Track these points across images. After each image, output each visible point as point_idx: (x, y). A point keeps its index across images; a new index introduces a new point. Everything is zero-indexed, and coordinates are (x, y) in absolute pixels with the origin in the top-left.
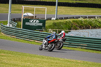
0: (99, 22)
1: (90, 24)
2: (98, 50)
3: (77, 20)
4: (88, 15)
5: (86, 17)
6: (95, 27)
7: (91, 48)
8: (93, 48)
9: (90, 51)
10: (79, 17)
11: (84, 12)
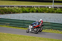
0: (17, 10)
1: (12, 10)
2: (17, 27)
3: (3, 8)
4: (10, 5)
5: (9, 7)
6: (14, 13)
7: (12, 26)
8: (14, 26)
9: (12, 27)
10: (5, 7)
11: (8, 3)
